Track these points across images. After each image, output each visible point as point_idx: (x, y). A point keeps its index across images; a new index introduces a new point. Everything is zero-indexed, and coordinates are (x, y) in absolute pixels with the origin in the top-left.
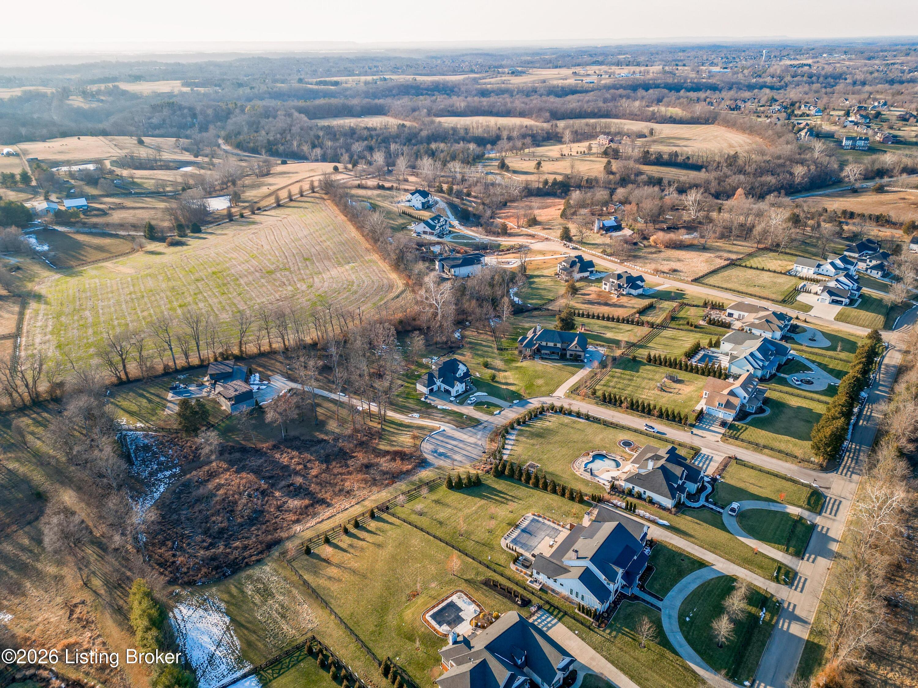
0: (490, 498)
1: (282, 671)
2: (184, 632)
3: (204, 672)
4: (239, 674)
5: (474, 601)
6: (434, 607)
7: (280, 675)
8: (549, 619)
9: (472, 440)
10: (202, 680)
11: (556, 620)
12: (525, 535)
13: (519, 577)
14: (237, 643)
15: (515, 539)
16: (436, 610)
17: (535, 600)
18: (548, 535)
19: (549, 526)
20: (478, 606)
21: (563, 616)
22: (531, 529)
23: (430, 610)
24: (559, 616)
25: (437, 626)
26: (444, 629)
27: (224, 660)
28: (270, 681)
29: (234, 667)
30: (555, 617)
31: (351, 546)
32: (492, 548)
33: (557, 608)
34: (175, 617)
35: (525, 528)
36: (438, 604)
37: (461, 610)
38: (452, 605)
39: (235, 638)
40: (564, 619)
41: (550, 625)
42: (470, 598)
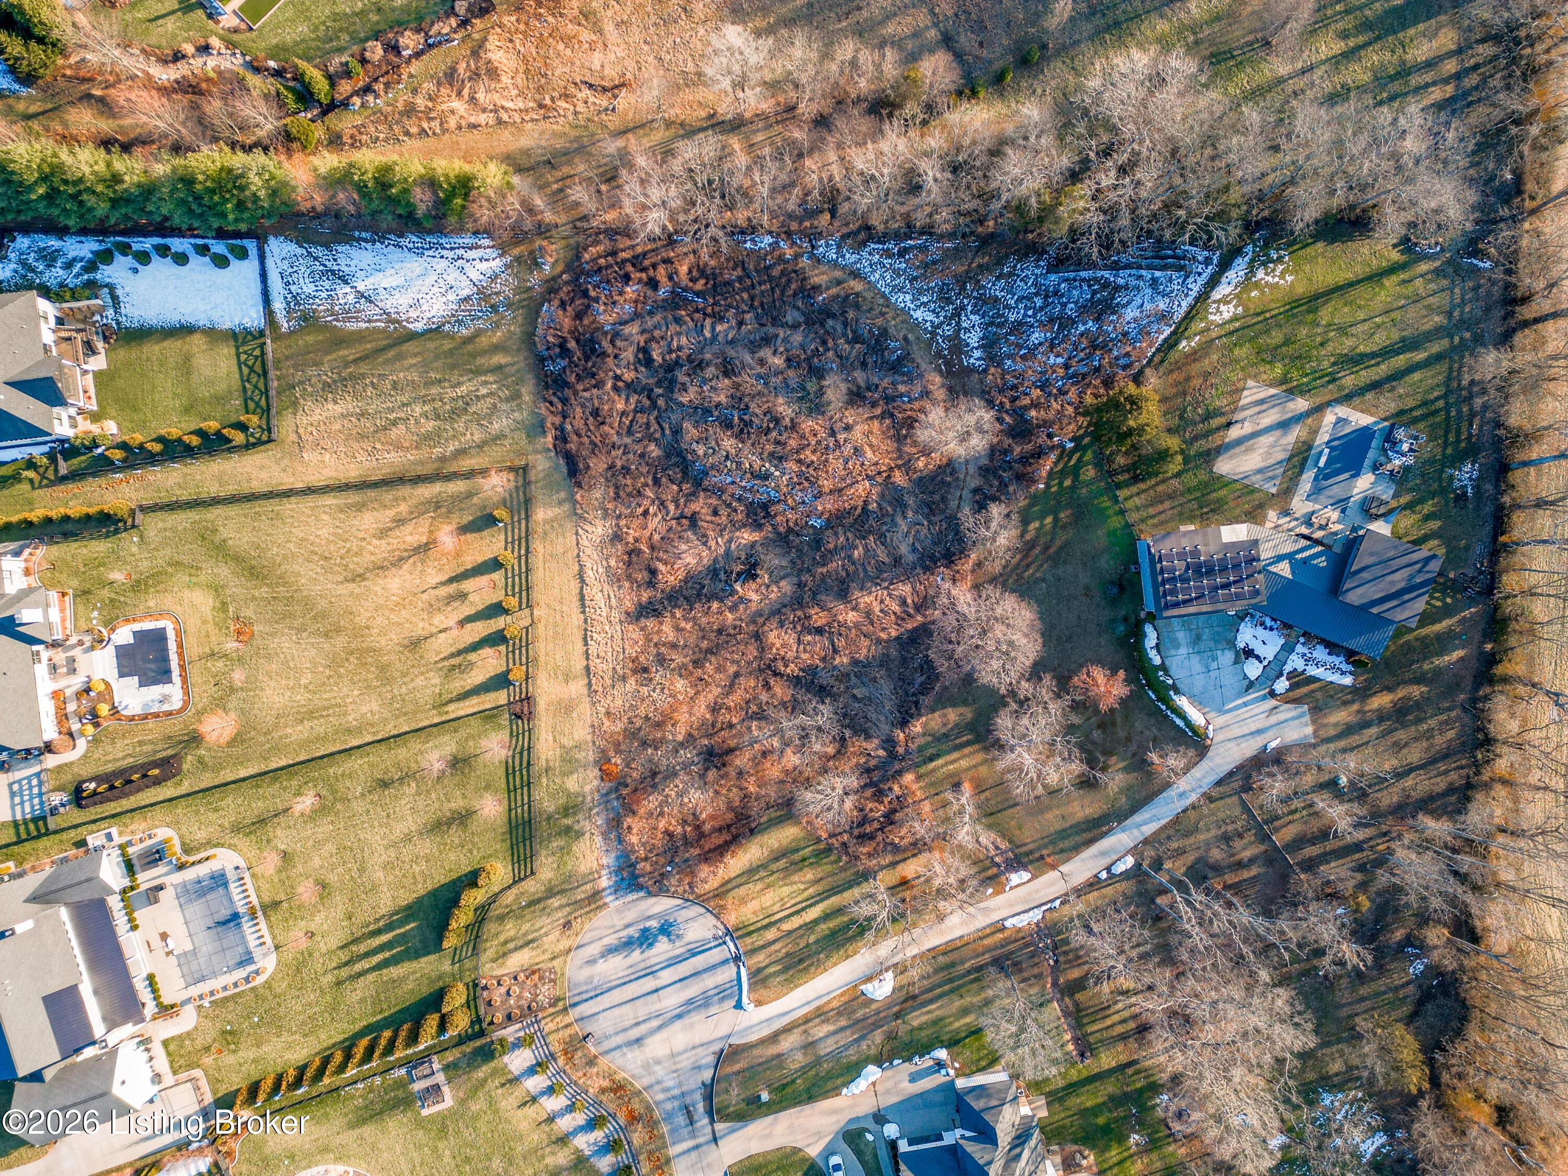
0: (389, 927)
1: (246, 371)
2: (427, 253)
3: (316, 259)
4: (278, 305)
5: (145, 717)
6: (180, 646)
7: (239, 364)
8: (28, 809)
9: (657, 1046)
10: (299, 251)
11: (19, 817)
12: (225, 913)
13: (138, 826)
14: (351, 326)
15: (225, 884)
16: (172, 646)
17: (76, 816)
18: (194, 952)
19: (214, 975)
20: (132, 719)
21: (18, 834)
22: (231, 936)
23: (178, 634)
24: (22, 829)
25: (137, 627)
26: (124, 635)
27: (324, 295)
28: (237, 348)
29: (299, 304)
30: (25, 822)
31: (462, 596)
32: (237, 829)
33: (39, 836)
34: (478, 247)
35: (239, 925)
36: (181, 655)
37: (141, 685)
38: (164, 675)
39: (363, 325)
40: (12, 831)
41: (17, 800)
42: (156, 715)
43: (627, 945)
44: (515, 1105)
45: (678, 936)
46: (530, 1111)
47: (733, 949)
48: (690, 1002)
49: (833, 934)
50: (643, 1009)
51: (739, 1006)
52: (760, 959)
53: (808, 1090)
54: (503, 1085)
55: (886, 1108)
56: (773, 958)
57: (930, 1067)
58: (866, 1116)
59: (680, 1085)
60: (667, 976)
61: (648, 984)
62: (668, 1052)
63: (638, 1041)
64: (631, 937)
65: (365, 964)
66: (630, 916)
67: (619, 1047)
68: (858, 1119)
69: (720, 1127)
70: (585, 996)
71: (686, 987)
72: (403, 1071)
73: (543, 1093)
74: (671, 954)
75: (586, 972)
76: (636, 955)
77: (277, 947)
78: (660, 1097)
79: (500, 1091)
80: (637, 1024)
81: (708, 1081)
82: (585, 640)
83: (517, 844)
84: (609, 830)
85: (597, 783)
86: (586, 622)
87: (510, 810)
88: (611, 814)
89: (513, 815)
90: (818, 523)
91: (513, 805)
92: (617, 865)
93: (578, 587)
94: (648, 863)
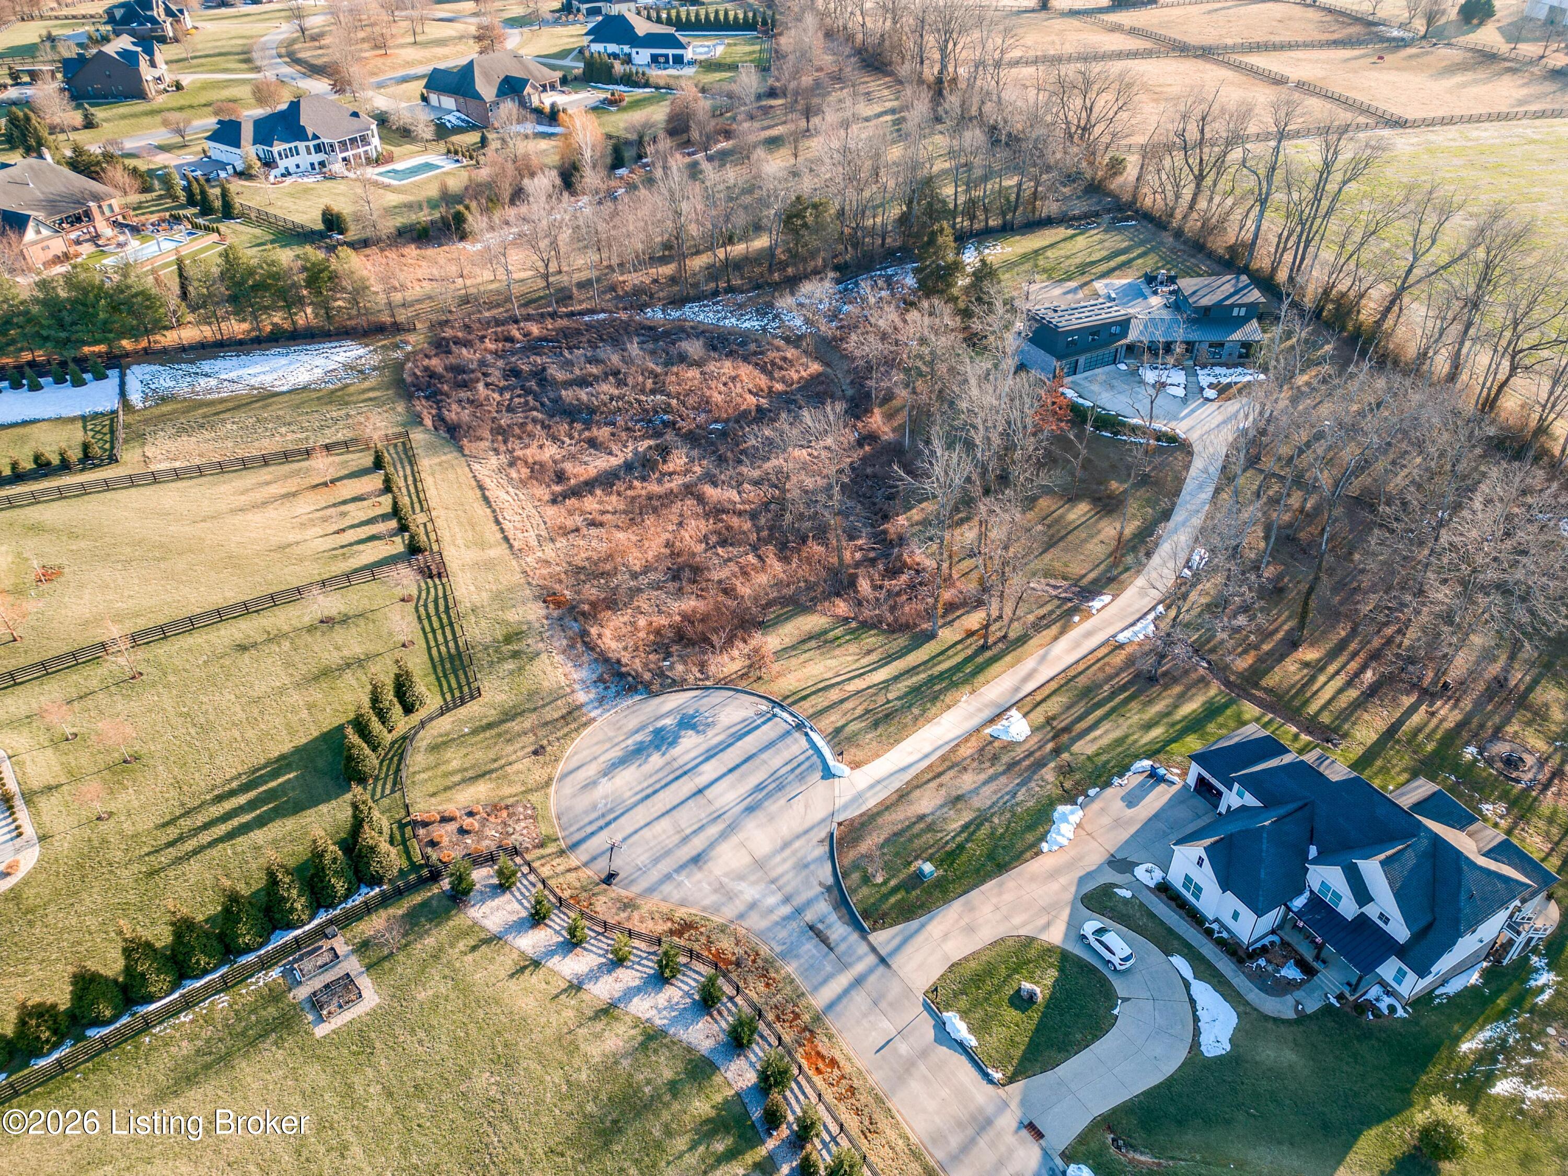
9: (730, 859)
43: (638, 752)
44: (503, 974)
45: (708, 725)
46: (534, 980)
47: (790, 719)
48: (759, 788)
49: (915, 691)
50: (688, 817)
51: (828, 774)
52: (834, 719)
53: (991, 856)
54: (474, 948)
55: (1118, 850)
56: (849, 717)
57: (1141, 785)
58: (1099, 869)
59: (787, 900)
60: (710, 770)
61: (686, 787)
62: (747, 859)
63: (697, 860)
64: (642, 742)
65: (205, 837)
66: (633, 722)
67: (668, 877)
68: (1089, 875)
69: (880, 938)
70: (589, 830)
71: (743, 776)
72: (275, 973)
73: (551, 953)
74: (704, 747)
75: (583, 802)
76: (656, 760)
77: (42, 838)
78: (763, 924)
79: (469, 958)
80: (685, 839)
81: (830, 881)
82: (498, 522)
83: (445, 676)
84: (572, 646)
85: (543, 612)
86: (494, 511)
87: (429, 649)
88: (571, 633)
89: (434, 652)
90: (719, 426)
91: (432, 644)
92: (594, 677)
93: (478, 493)
94: (637, 660)
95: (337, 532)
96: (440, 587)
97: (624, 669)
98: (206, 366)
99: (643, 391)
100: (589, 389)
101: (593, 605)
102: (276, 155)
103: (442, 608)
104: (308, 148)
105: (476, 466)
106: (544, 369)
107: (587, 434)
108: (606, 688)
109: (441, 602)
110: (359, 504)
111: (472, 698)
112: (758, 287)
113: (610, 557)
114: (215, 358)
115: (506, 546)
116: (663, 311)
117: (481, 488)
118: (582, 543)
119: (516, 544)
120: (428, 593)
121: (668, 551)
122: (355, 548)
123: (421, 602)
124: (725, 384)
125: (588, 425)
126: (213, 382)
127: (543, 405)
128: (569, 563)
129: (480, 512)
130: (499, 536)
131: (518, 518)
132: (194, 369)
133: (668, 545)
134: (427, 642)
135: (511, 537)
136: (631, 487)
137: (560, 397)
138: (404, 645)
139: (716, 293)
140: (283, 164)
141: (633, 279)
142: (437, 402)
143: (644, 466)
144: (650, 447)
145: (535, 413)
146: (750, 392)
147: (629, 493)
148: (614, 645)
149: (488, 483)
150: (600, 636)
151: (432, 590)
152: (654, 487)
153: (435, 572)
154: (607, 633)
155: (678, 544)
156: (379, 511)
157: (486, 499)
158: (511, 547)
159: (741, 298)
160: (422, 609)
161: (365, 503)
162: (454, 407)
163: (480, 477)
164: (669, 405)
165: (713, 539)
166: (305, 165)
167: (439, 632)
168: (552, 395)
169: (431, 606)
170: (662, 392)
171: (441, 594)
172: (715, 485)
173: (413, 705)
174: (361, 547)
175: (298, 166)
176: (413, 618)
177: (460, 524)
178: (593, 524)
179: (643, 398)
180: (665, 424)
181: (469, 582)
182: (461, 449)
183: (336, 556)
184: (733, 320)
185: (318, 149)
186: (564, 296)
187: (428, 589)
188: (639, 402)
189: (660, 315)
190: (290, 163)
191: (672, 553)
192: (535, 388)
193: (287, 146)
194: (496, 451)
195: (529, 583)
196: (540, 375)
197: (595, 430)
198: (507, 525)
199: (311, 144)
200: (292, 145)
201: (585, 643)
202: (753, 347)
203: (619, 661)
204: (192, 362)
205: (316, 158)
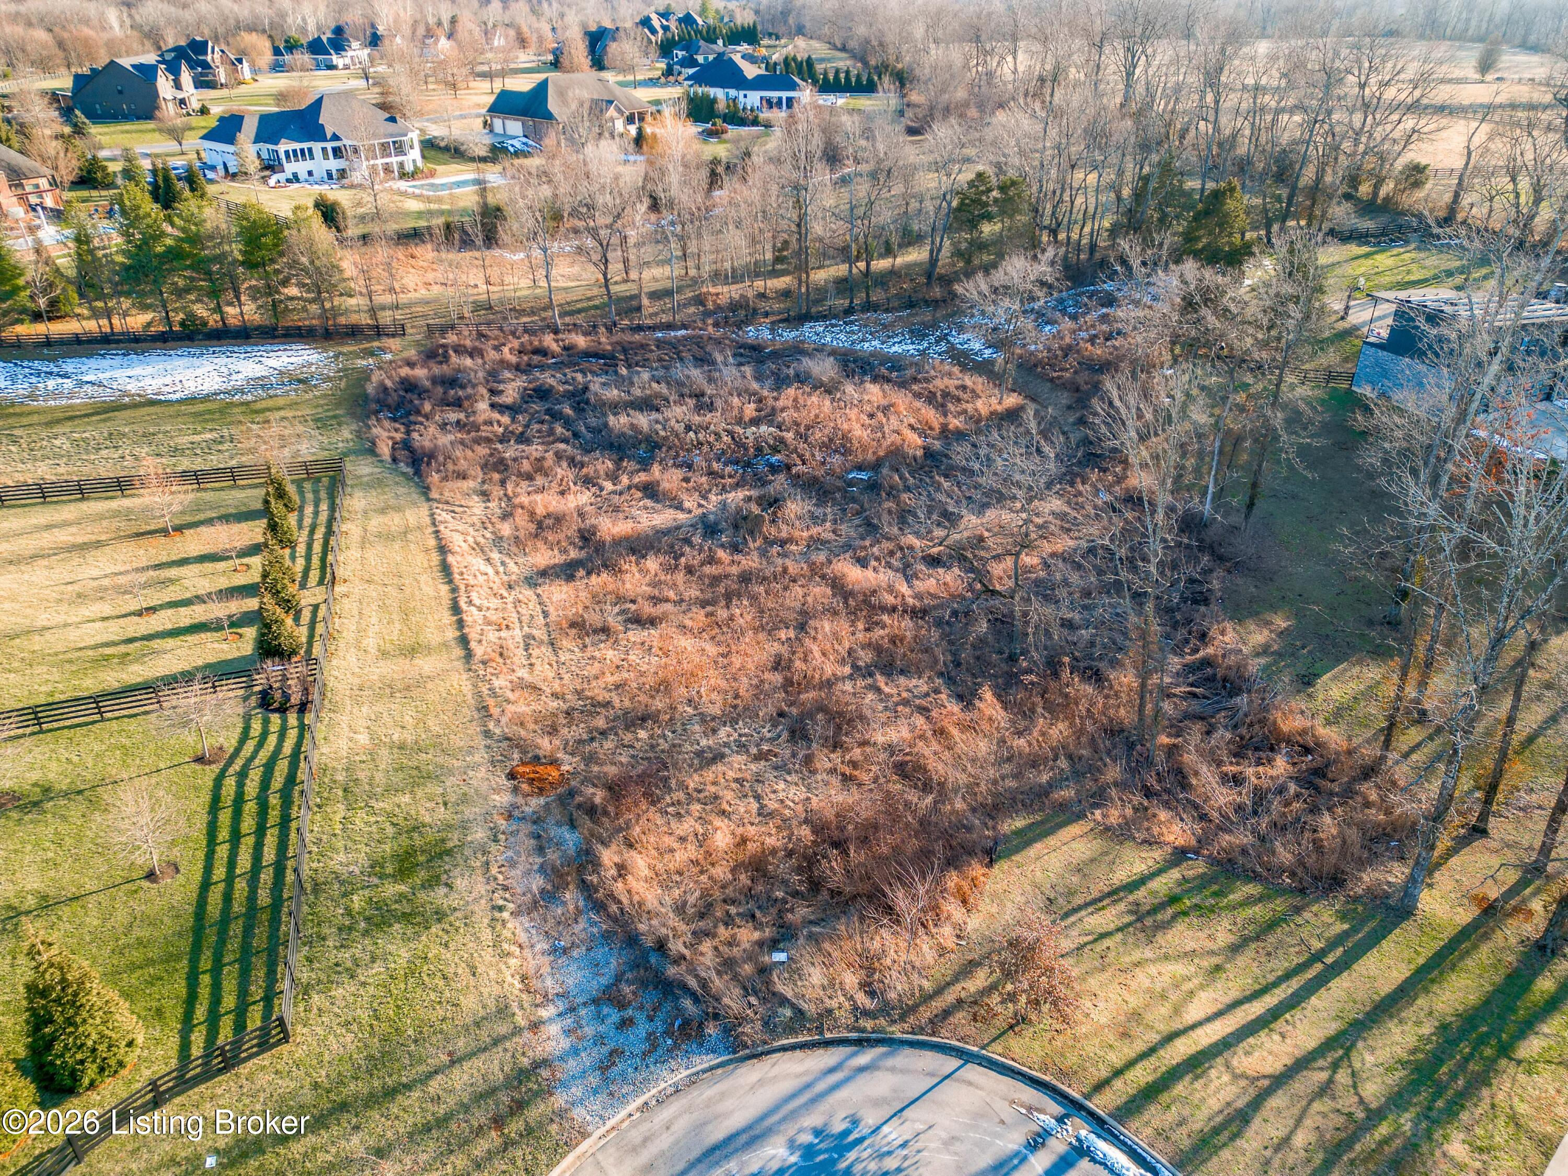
82: (456, 609)
83: (216, 972)
84: (549, 896)
85: (503, 799)
86: (454, 590)
87: (206, 885)
88: (553, 856)
89: (215, 896)
90: (863, 476)
91: (220, 872)
92: (596, 985)
93: (435, 558)
94: (706, 946)
95: (139, 614)
96: (292, 734)
97: (672, 971)
98: (69, 366)
99: (739, 421)
100: (655, 415)
101: (616, 789)
102: (282, 156)
103: (278, 782)
104: (324, 150)
105: (442, 516)
106: (586, 389)
107: (642, 477)
108: (625, 1024)
109: (282, 767)
110: (209, 567)
111: (264, 1045)
112: (911, 305)
113: (663, 686)
114: (90, 356)
115: (459, 652)
116: (772, 331)
117: (443, 550)
118: (610, 654)
119: (479, 651)
120: (260, 745)
121: (777, 678)
122: (156, 644)
123: (237, 766)
124: (871, 416)
125: (645, 465)
126: (68, 384)
127: (576, 435)
128: (579, 693)
129: (429, 590)
130: (451, 634)
131: (495, 603)
132: (52, 367)
133: (778, 664)
134: (208, 868)
135: (473, 635)
136: (712, 560)
137: (606, 425)
138: (151, 876)
139: (849, 311)
140: (290, 168)
141: (727, 293)
142: (407, 426)
143: (736, 527)
144: (749, 499)
145: (562, 446)
146: (912, 427)
147: (707, 569)
148: (651, 896)
149: (457, 541)
150: (622, 869)
151: (272, 740)
152: (751, 562)
153: (295, 699)
154: (640, 863)
155: (798, 664)
156: (241, 580)
157: (446, 569)
158: (469, 655)
159: (887, 317)
160: (230, 783)
161: (221, 565)
162: (432, 429)
163: (445, 532)
164: (782, 441)
165: (865, 657)
166: (320, 173)
167: (248, 843)
168: (593, 421)
169: (255, 776)
170: (770, 423)
171: (288, 748)
172: (862, 562)
173: (75, 1076)
174: (170, 643)
175: (310, 173)
176: (200, 803)
177: (383, 607)
178: (638, 621)
179: (739, 430)
180: (774, 469)
181: (361, 723)
182: (425, 491)
183: (106, 658)
184: (876, 343)
185: (337, 153)
186: (631, 306)
187: (265, 735)
188: (730, 433)
189: (766, 335)
190: (300, 167)
191: (788, 682)
192: (568, 411)
193: (298, 146)
194: (485, 495)
195: (487, 734)
196: (579, 398)
197: (656, 469)
198: (472, 616)
199: (329, 146)
200: (305, 145)
201: (586, 888)
202: (910, 372)
203: (661, 946)
204: (53, 359)
205: (334, 164)
